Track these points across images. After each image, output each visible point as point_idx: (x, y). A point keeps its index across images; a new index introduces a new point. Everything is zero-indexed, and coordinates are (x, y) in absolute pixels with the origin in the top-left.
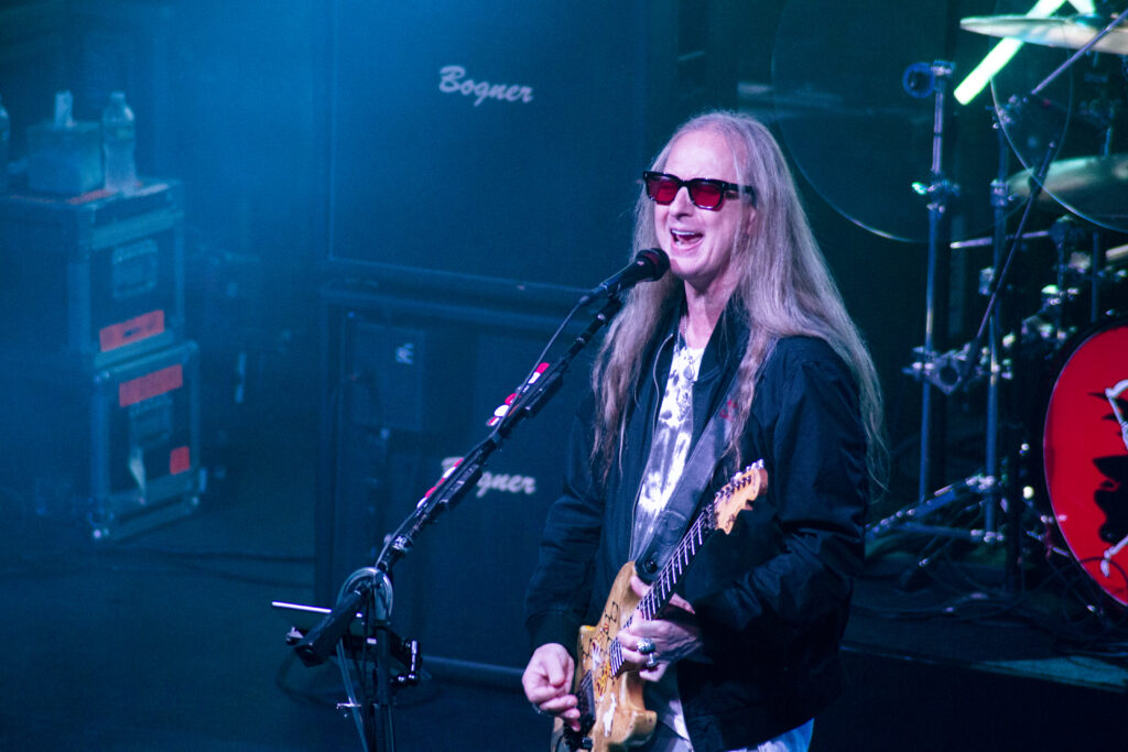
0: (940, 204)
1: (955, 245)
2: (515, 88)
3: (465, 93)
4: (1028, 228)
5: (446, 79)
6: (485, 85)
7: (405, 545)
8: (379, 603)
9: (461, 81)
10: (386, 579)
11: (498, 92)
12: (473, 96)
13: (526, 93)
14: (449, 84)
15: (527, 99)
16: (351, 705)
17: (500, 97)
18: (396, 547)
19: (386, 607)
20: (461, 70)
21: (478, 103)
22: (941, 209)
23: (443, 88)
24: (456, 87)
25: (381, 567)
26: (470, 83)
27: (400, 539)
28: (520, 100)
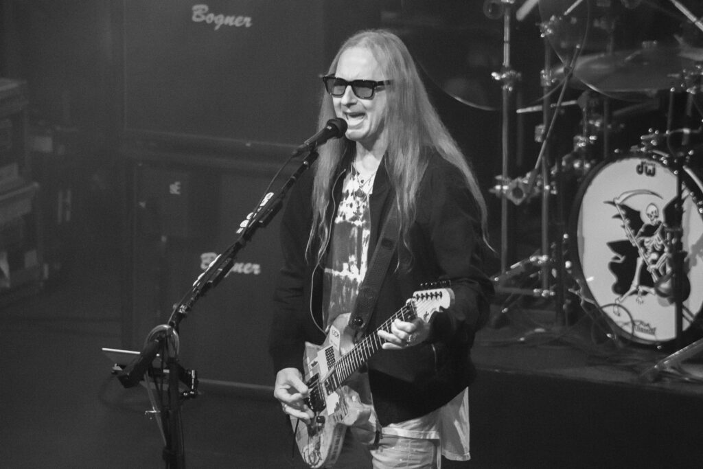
0: (510, 86)
1: (519, 111)
2: (240, 18)
3: (208, 22)
4: (564, 100)
5: (195, 13)
6: (221, 16)
7: (186, 310)
8: (171, 347)
9: (206, 14)
10: (174, 332)
11: (230, 21)
12: (213, 24)
13: (247, 21)
14: (198, 16)
15: (248, 25)
16: (154, 411)
17: (231, 24)
18: (180, 311)
19: (175, 350)
20: (206, 7)
21: (217, 28)
22: (510, 89)
23: (195, 19)
24: (203, 18)
25: (171, 324)
26: (211, 16)
27: (182, 306)
28: (244, 26)
